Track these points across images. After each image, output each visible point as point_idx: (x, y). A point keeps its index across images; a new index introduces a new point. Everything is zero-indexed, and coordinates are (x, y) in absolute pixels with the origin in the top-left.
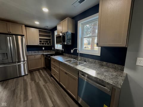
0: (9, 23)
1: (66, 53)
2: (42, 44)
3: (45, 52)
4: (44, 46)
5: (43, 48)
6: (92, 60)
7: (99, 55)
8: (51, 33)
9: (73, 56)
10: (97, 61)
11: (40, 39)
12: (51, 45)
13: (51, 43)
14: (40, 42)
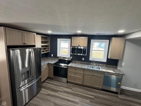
0: (25, 31)
1: (76, 60)
2: (43, 51)
6: (102, 64)
7: (106, 62)
8: (49, 38)
9: (84, 62)
10: (104, 65)
11: (42, 46)
12: (49, 51)
13: (49, 49)
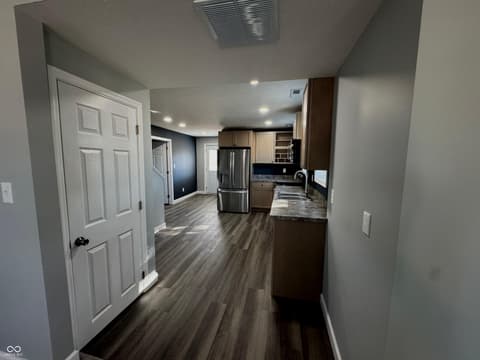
2: (280, 161)
3: (288, 178)
4: (284, 166)
5: (284, 171)
11: (277, 151)
14: (277, 156)
